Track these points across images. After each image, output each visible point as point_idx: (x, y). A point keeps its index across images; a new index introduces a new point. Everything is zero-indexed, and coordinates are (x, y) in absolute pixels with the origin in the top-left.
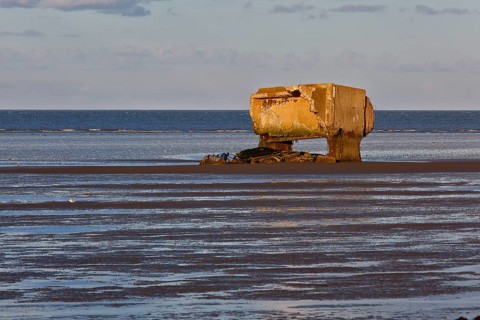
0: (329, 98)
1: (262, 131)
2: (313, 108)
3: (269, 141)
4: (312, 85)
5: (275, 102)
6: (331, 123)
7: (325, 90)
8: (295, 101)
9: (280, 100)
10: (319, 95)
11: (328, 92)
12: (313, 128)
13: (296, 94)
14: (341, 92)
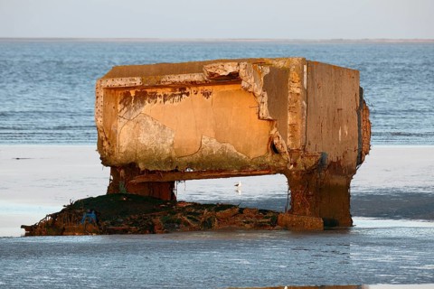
0: (295, 88)
1: (119, 157)
2: (264, 111)
3: (137, 180)
4: (261, 63)
5: (154, 96)
6: (299, 144)
7: (286, 71)
8: (207, 95)
9: (168, 92)
10: (276, 82)
11: (293, 75)
12: (253, 154)
13: (234, 78)
14: (317, 76)
